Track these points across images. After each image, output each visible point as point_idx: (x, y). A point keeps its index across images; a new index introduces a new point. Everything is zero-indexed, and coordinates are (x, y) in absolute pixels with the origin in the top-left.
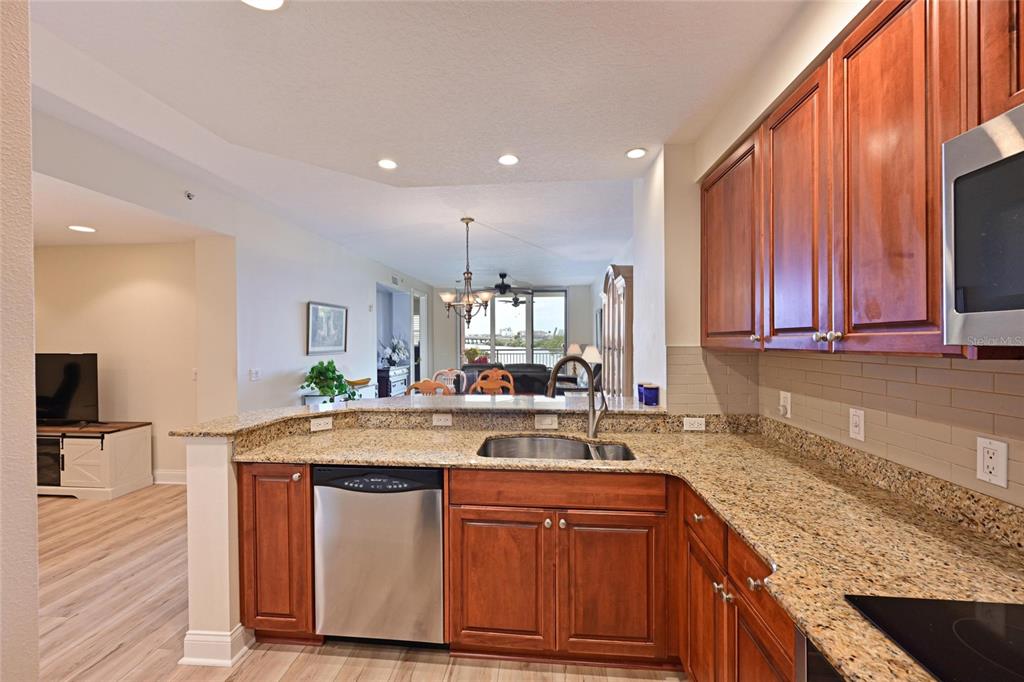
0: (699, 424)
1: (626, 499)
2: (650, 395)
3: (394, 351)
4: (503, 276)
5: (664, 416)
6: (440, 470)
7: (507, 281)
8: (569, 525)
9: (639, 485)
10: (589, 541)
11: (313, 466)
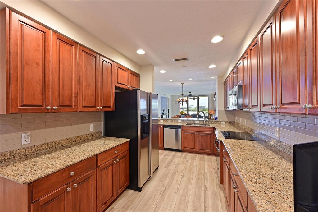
0: (224, 123)
1: (207, 130)
2: (216, 118)
3: (164, 111)
4: (190, 93)
5: (218, 121)
6: (181, 126)
7: (191, 94)
8: (199, 134)
9: (209, 129)
10: (202, 136)
11: (164, 125)
